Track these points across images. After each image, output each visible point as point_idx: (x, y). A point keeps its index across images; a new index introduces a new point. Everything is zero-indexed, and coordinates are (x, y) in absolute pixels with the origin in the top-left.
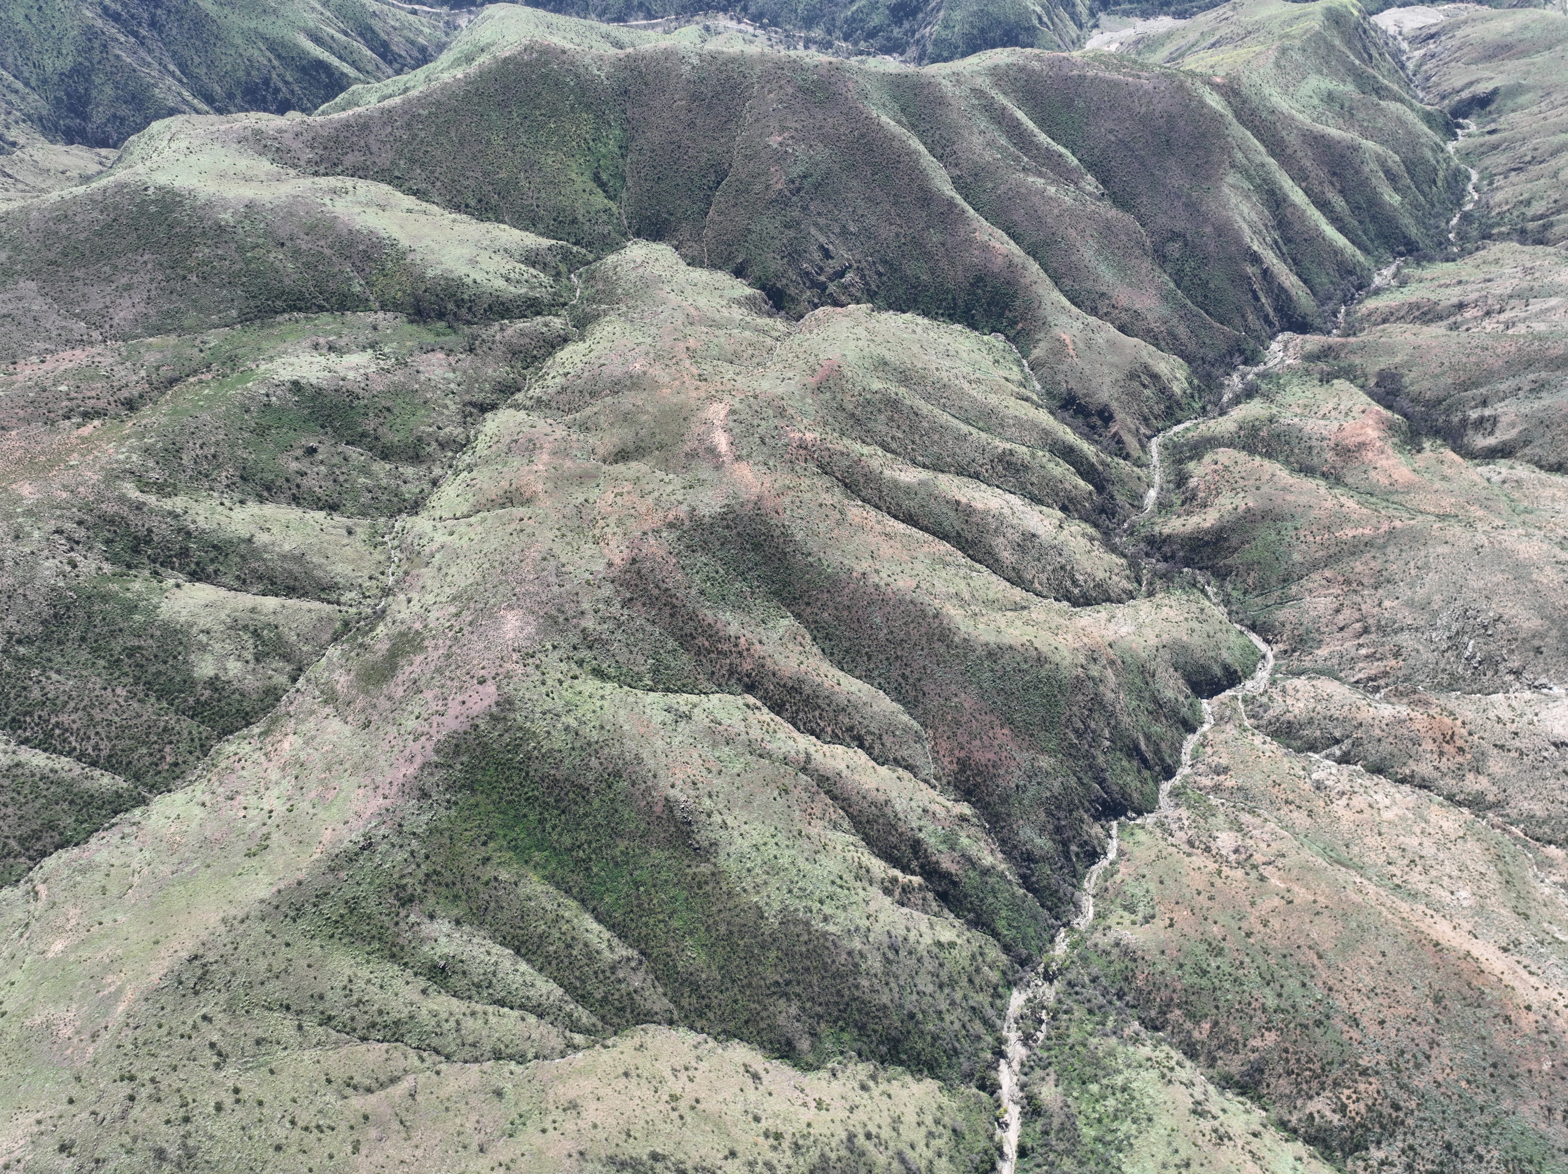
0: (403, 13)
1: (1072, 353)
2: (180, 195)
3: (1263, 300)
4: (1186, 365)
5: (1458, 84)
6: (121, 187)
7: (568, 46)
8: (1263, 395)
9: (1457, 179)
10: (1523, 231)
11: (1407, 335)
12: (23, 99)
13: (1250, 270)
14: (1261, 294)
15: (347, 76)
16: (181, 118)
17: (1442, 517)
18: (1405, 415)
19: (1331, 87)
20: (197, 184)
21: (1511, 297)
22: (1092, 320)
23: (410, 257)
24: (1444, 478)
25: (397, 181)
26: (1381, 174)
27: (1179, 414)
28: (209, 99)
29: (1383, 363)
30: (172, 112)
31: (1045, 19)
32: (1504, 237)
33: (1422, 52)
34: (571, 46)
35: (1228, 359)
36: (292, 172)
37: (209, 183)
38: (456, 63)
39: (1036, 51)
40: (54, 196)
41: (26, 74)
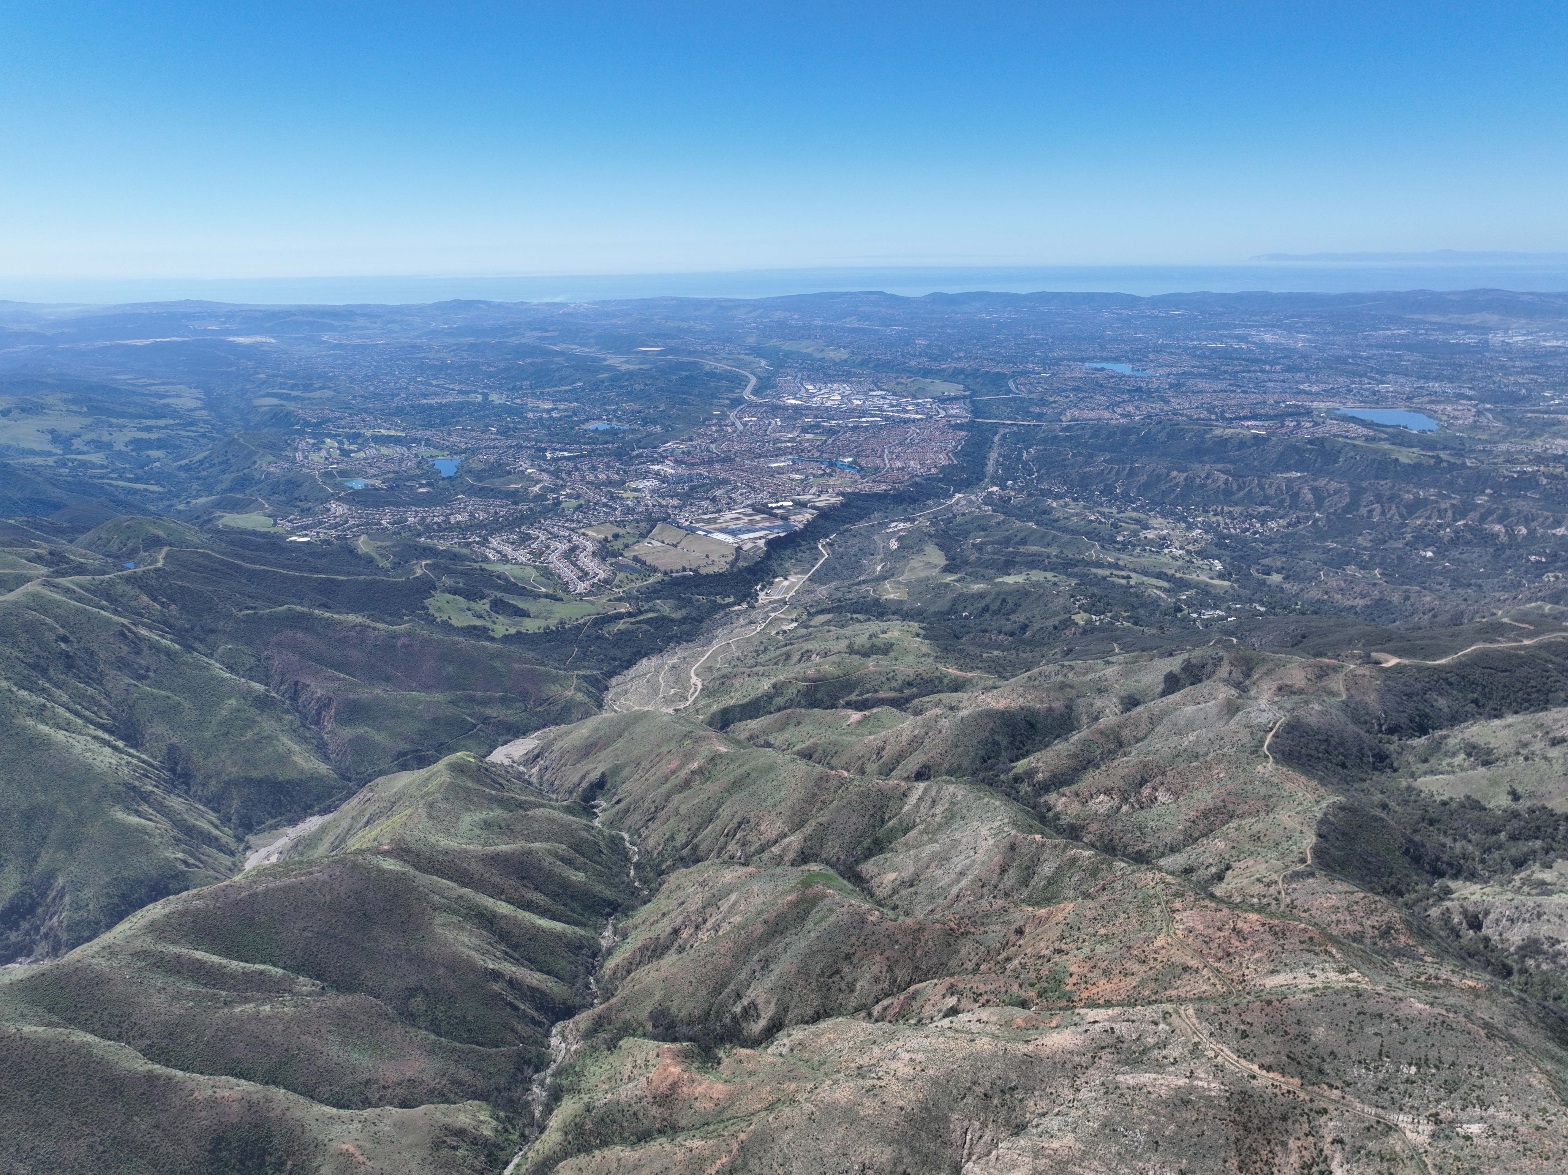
1: (361, 1159)
3: (522, 1007)
4: (484, 1104)
5: (576, 780)
8: (568, 1091)
9: (615, 843)
10: (682, 859)
11: (652, 974)
13: (496, 987)
14: (517, 1003)
17: (770, 1108)
18: (690, 1039)
19: (484, 816)
21: (704, 908)
22: (367, 1113)
24: (751, 1074)
26: (559, 863)
27: (502, 1155)
29: (649, 1006)
31: (192, 861)
32: (672, 868)
33: (537, 768)
35: (520, 1076)
39: (195, 891)
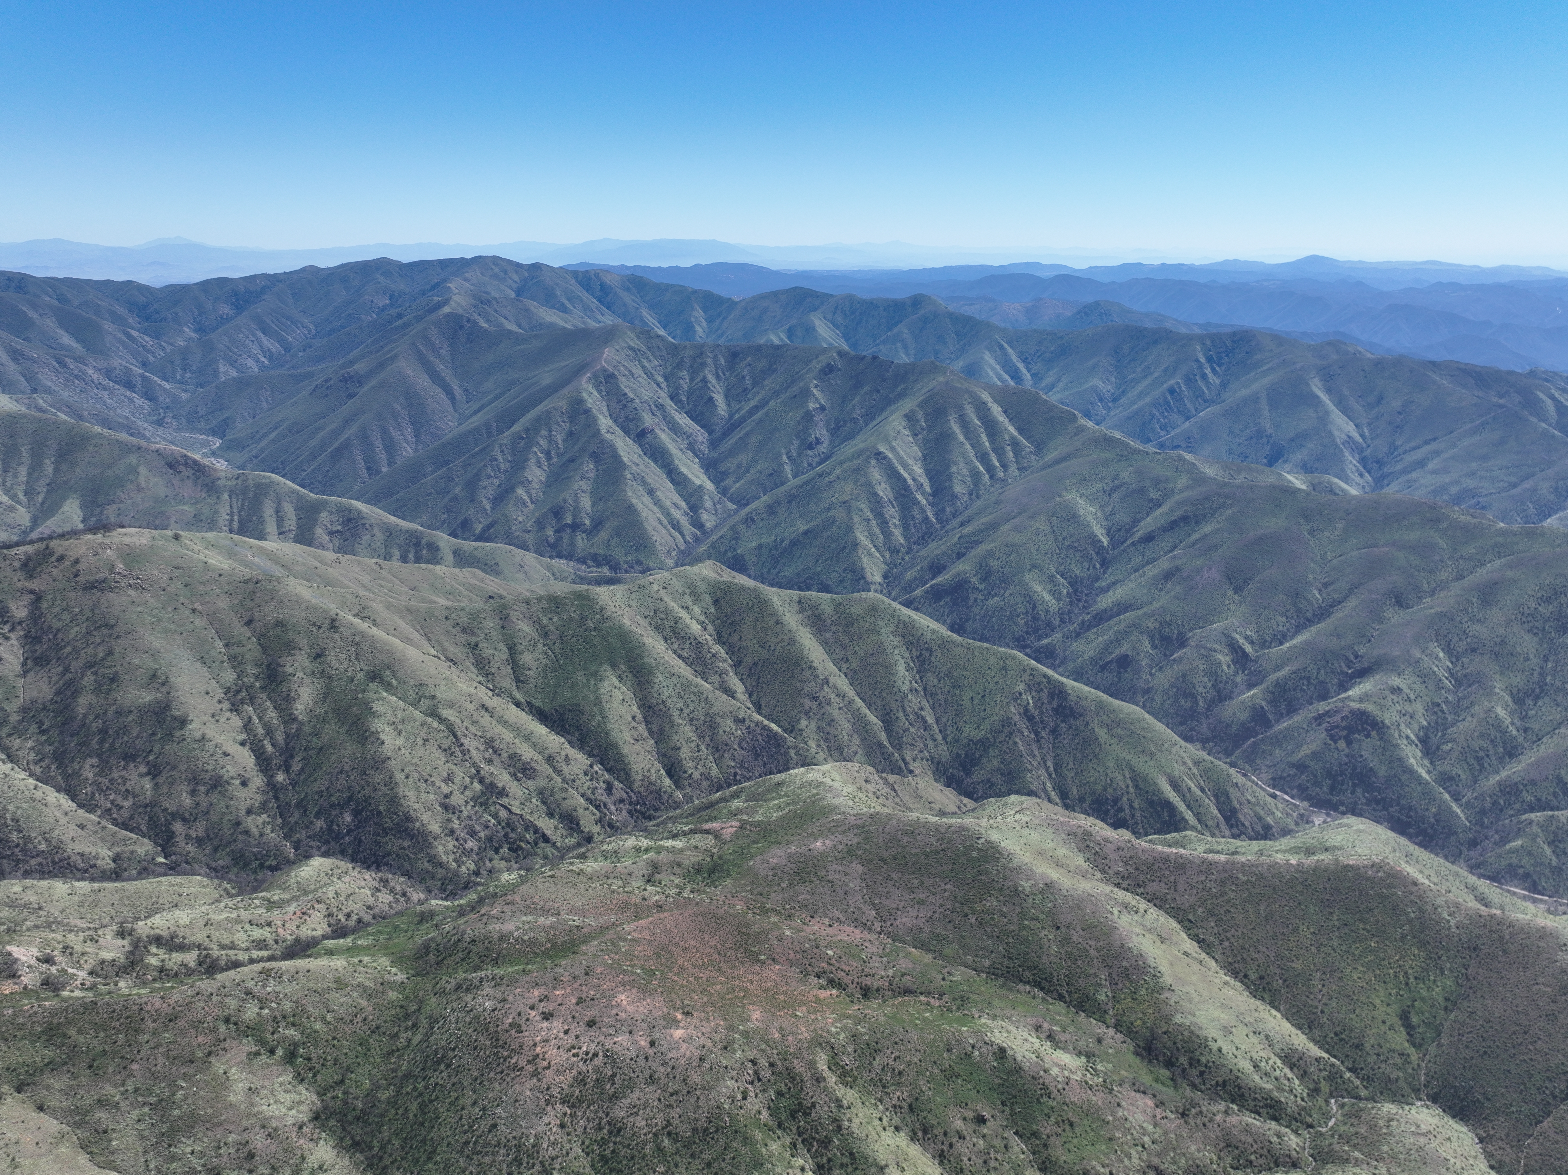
0: (1263, 793)
2: (1000, 853)
6: (963, 828)
7: (1421, 879)
12: (936, 746)
15: (1186, 821)
16: (1035, 800)
20: (1018, 851)
23: (1166, 994)
25: (1188, 924)
28: (1064, 795)
30: (1031, 793)
34: (1427, 882)
36: (1098, 875)
37: (1028, 854)
38: (1296, 850)
40: (914, 815)
41: (948, 732)
